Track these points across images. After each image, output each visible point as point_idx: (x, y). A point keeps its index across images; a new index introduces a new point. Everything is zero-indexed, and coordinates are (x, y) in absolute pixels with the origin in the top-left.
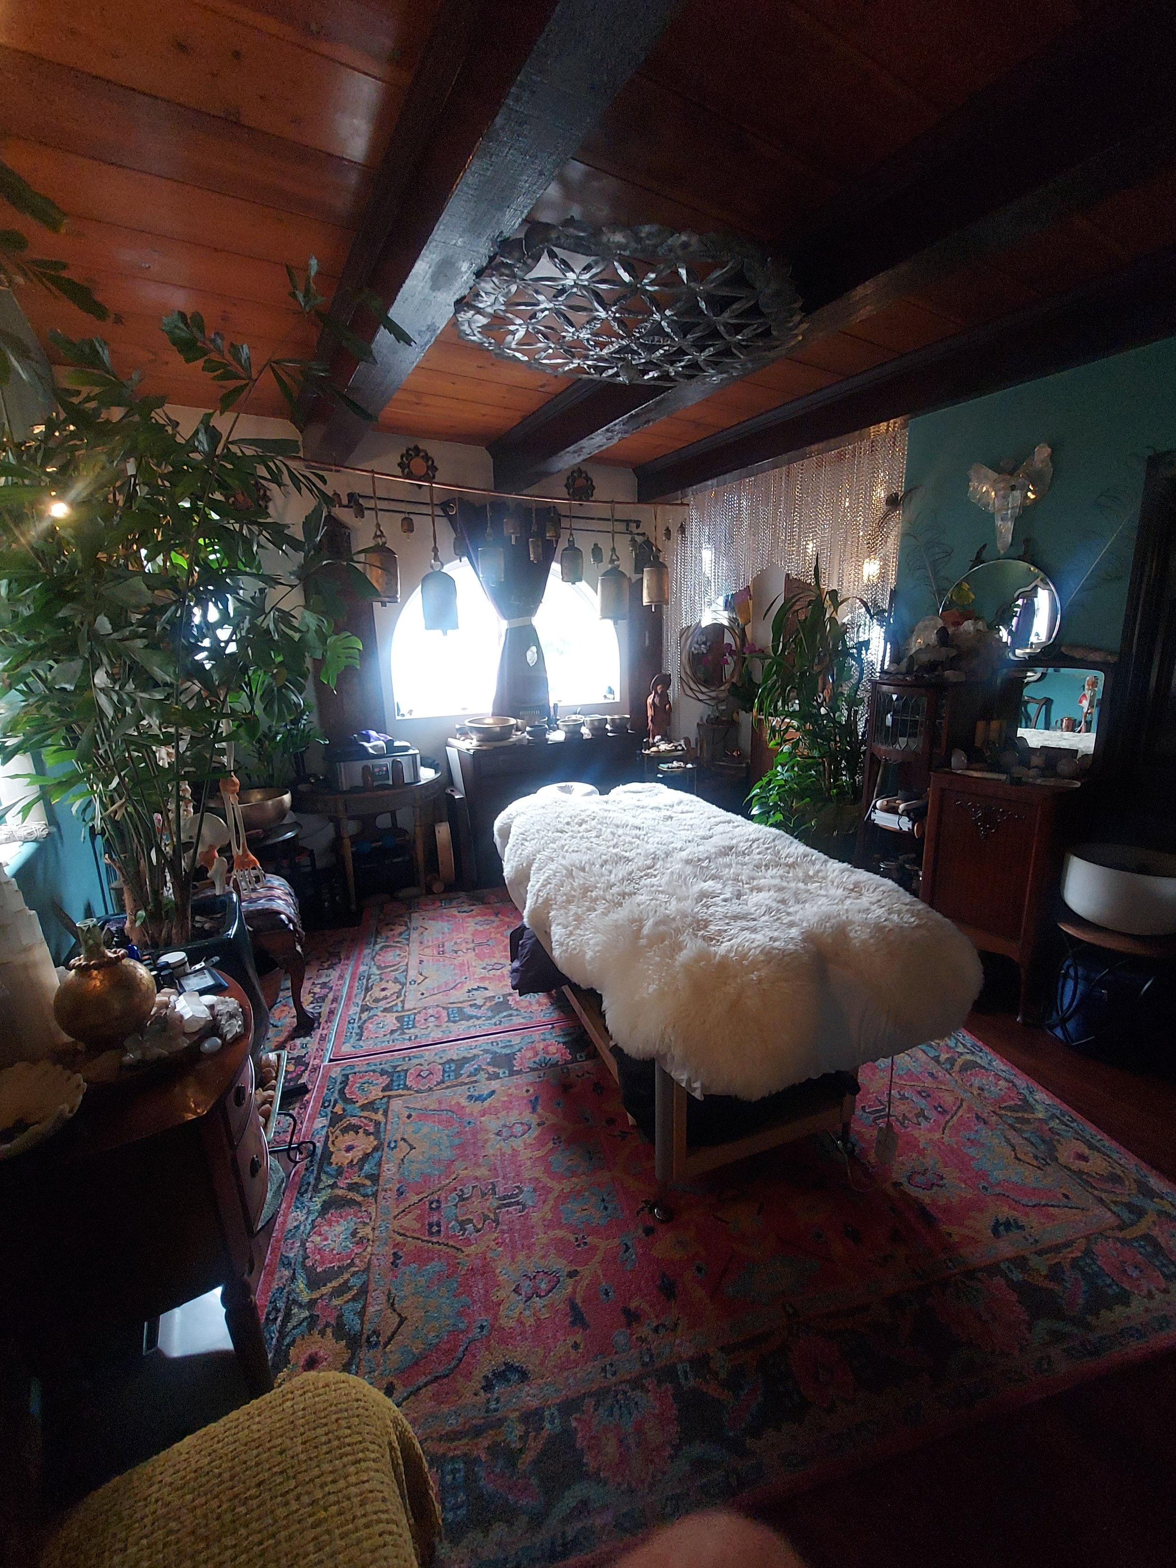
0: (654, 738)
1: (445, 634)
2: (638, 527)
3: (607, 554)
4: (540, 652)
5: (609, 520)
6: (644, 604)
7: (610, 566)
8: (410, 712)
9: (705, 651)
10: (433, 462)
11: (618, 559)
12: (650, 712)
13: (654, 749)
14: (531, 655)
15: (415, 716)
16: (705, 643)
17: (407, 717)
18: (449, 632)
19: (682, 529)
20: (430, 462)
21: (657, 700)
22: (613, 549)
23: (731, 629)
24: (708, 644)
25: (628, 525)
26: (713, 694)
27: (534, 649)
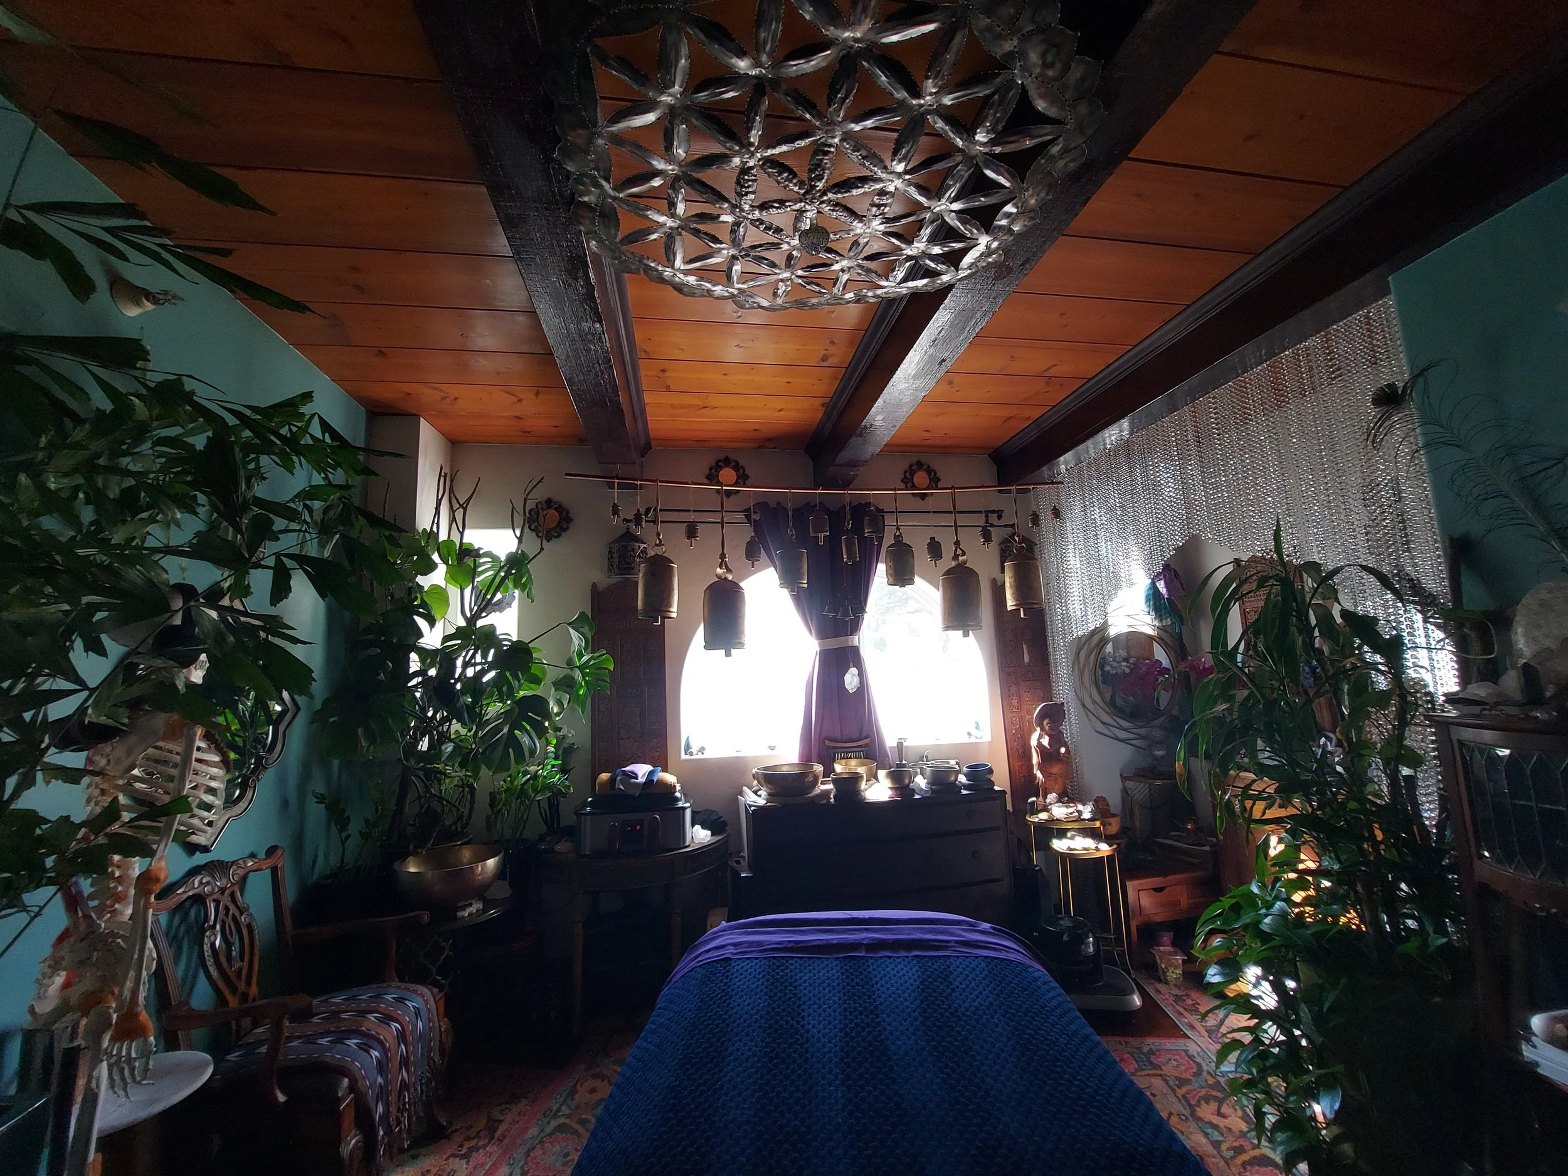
0: (1045, 797)
1: (728, 654)
2: (999, 517)
3: (948, 550)
4: (862, 675)
5: (951, 512)
6: (1009, 609)
7: (954, 564)
8: (702, 750)
9: (1127, 671)
10: (744, 471)
11: (964, 554)
12: (1035, 759)
13: (1043, 816)
14: (851, 680)
15: (708, 755)
16: (1126, 660)
17: (700, 756)
18: (734, 651)
19: (1057, 513)
20: (741, 471)
21: (1045, 741)
22: (957, 543)
23: (1160, 640)
24: (1131, 661)
25: (987, 516)
26: (1143, 731)
27: (853, 671)
